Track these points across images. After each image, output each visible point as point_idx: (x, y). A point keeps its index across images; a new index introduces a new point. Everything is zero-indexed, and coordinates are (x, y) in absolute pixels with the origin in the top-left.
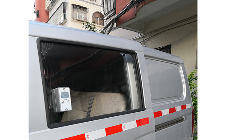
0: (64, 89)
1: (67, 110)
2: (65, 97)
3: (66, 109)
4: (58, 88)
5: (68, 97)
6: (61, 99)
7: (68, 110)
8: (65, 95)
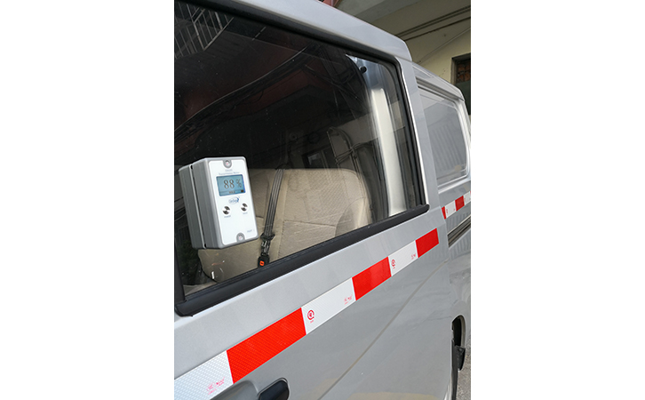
0: (228, 164)
1: (241, 239)
2: (231, 193)
3: (241, 235)
4: (206, 159)
5: (243, 191)
6: (220, 202)
7: (247, 238)
8: (230, 185)
